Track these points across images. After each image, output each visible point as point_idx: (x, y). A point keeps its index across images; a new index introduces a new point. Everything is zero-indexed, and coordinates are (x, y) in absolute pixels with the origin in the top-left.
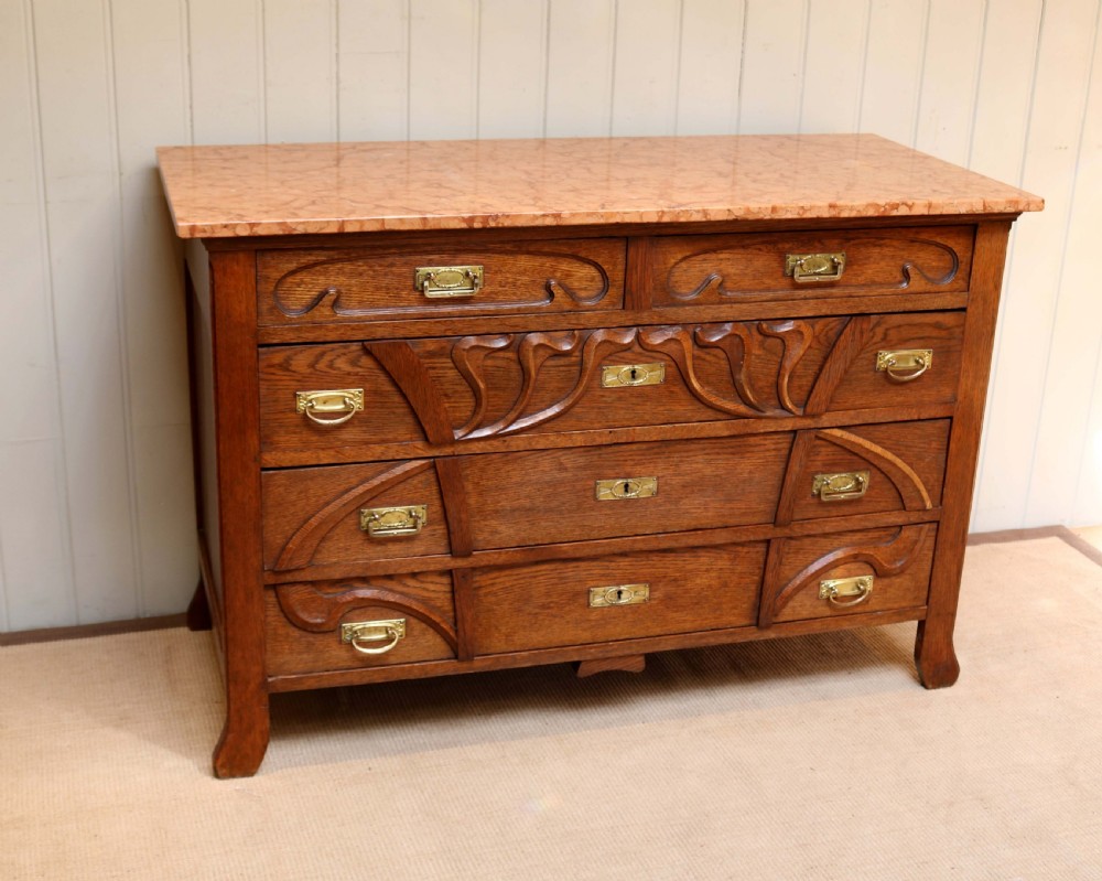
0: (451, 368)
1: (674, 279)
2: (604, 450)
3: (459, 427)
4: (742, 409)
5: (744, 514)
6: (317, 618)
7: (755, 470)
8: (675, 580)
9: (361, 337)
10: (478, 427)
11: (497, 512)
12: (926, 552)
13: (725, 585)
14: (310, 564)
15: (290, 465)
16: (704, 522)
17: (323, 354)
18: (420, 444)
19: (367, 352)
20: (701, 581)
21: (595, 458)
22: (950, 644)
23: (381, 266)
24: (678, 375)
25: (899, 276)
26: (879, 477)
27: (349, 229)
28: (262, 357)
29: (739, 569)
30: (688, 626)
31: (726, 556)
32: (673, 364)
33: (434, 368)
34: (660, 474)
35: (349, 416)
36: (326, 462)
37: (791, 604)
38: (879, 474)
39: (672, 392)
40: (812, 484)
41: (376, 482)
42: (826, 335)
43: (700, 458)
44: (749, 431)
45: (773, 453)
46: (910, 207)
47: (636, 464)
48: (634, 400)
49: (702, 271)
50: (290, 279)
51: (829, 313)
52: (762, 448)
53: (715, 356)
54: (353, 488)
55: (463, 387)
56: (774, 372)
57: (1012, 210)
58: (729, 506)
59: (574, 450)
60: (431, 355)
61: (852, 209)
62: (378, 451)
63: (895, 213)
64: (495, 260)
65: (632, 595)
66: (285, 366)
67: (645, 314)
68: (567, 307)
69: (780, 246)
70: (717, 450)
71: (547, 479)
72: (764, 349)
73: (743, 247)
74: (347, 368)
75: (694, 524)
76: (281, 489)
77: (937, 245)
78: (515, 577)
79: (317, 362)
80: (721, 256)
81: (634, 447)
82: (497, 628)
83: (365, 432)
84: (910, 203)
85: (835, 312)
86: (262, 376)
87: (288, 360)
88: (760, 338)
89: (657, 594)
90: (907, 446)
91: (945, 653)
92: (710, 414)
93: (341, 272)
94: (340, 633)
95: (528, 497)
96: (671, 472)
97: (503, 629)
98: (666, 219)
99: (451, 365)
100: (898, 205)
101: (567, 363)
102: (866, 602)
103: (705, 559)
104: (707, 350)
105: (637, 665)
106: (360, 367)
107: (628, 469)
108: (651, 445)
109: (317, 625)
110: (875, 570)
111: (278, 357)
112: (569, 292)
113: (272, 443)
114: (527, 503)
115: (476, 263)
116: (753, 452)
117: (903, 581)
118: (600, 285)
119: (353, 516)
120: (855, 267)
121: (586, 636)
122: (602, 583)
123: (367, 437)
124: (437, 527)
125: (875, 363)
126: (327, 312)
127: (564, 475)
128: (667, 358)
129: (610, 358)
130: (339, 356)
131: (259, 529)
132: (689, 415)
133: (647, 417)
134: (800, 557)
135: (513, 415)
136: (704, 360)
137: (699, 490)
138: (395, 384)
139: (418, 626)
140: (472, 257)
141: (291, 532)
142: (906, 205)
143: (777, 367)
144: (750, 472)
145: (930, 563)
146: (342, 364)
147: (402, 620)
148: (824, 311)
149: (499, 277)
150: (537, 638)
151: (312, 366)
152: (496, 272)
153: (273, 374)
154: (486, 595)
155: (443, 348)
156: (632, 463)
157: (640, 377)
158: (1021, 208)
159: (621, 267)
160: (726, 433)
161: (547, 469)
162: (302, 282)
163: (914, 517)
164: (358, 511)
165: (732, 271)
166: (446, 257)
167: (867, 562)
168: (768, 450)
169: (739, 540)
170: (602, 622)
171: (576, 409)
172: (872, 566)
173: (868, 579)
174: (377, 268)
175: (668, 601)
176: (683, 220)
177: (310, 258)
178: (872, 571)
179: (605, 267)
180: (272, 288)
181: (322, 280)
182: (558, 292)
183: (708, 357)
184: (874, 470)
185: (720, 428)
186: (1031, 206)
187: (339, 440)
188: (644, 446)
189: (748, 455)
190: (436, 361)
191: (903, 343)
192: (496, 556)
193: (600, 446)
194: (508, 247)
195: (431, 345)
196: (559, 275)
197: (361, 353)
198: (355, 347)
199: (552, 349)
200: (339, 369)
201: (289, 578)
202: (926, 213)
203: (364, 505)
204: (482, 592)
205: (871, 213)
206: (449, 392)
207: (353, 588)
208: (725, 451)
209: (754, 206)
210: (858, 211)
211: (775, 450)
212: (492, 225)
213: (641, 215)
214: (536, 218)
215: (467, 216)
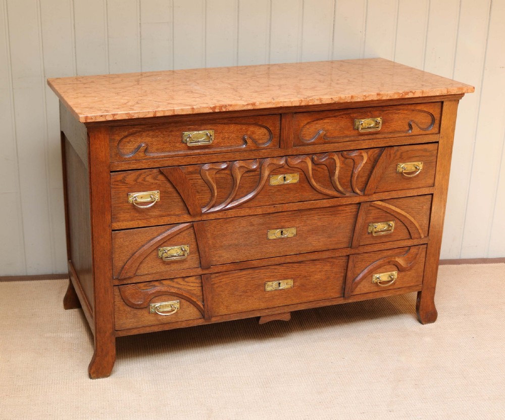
0: (200, 179)
1: (303, 133)
2: (271, 215)
3: (204, 207)
4: (335, 193)
5: (337, 243)
6: (138, 301)
7: (342, 223)
8: (305, 277)
9: (159, 166)
10: (213, 206)
11: (222, 246)
12: (421, 259)
13: (328, 278)
14: (135, 275)
15: (125, 228)
16: (318, 248)
17: (140, 175)
18: (186, 216)
19: (161, 173)
20: (318, 276)
21: (267, 219)
22: (433, 302)
23: (166, 132)
24: (305, 178)
25: (407, 128)
26: (399, 223)
27: (158, 115)
28: (112, 177)
29: (335, 270)
30: (311, 299)
31: (329, 264)
32: (302, 173)
33: (192, 179)
34: (298, 226)
35: (153, 204)
36: (143, 226)
37: (359, 286)
38: (399, 222)
39: (302, 186)
40: (368, 228)
41: (165, 235)
42: (373, 157)
43: (316, 217)
44: (339, 204)
45: (350, 214)
46: (414, 93)
47: (286, 222)
48: (285, 191)
49: (316, 129)
50: (124, 140)
51: (375, 146)
52: (345, 212)
53: (322, 168)
54: (155, 238)
55: (206, 188)
56: (350, 174)
57: (460, 93)
58: (330, 240)
59: (257, 216)
60: (191, 173)
61: (387, 96)
62: (166, 220)
63: (407, 96)
64: (220, 127)
65: (285, 285)
66: (123, 181)
67: (290, 150)
68: (253, 148)
69: (352, 115)
70: (323, 213)
71: (245, 230)
72: (345, 164)
73: (335, 117)
74: (152, 181)
75: (313, 249)
76: (122, 240)
77: (425, 112)
78: (230, 278)
79: (138, 178)
80: (325, 121)
81: (285, 213)
82: (222, 303)
83: (160, 211)
84: (414, 91)
85: (378, 146)
86: (112, 186)
87: (124, 178)
88: (343, 159)
89: (297, 284)
90: (412, 208)
91: (431, 306)
92: (321, 196)
93: (148, 136)
94: (149, 309)
95: (236, 239)
96: (302, 224)
97: (225, 303)
98: (303, 104)
99: (200, 177)
100: (408, 93)
101: (254, 175)
102: (394, 283)
103: (319, 266)
104: (318, 166)
105: (287, 317)
106: (158, 180)
107: (283, 224)
108: (293, 212)
109: (138, 305)
110: (398, 268)
111: (120, 176)
112: (255, 141)
113: (117, 218)
114: (236, 242)
115: (211, 129)
116: (340, 214)
117: (412, 273)
118: (268, 137)
119: (155, 251)
120: (386, 124)
121: (263, 305)
122: (271, 280)
123: (161, 213)
124: (194, 255)
125: (396, 169)
126: (142, 154)
127: (253, 228)
128: (300, 170)
129: (274, 172)
130: (148, 175)
131: (111, 259)
132: (310, 197)
133: (291, 199)
134: (363, 263)
135: (229, 200)
136: (317, 170)
137: (315, 233)
138: (175, 188)
139: (185, 303)
140: (209, 126)
141: (126, 260)
142: (412, 92)
143: (351, 172)
144: (339, 223)
145: (423, 264)
146: (149, 179)
147: (178, 301)
148: (373, 146)
149: (221, 135)
150: (240, 307)
151: (136, 180)
152: (220, 133)
153: (117, 185)
154: (217, 287)
155: (196, 169)
156: (284, 221)
157: (287, 180)
158: (464, 91)
159: (278, 128)
160: (328, 205)
161: (244, 225)
162: (130, 141)
163: (416, 242)
164: (157, 249)
165: (330, 128)
166: (197, 127)
167: (394, 265)
168: (347, 213)
169: (334, 256)
170: (271, 298)
171: (259, 197)
172: (396, 266)
173: (395, 273)
174: (164, 133)
175: (302, 287)
176: (311, 104)
177: (134, 129)
178: (397, 269)
179: (271, 128)
180: (116, 145)
181: (139, 140)
182: (249, 141)
183: (319, 169)
184: (397, 220)
185: (325, 203)
186: (469, 91)
187: (148, 215)
188: (290, 213)
189: (338, 215)
190: (193, 176)
191: (409, 159)
192: (221, 268)
193: (269, 214)
194: (226, 121)
195: (191, 169)
196: (249, 133)
197: (158, 173)
198: (155, 171)
199: (246, 168)
200: (148, 181)
201: (125, 282)
202: (421, 96)
203: (160, 246)
204: (216, 286)
205: (396, 97)
206: (199, 190)
207: (155, 286)
208: (327, 213)
209: (343, 96)
210: (390, 96)
211: (350, 212)
212: (224, 110)
213: (292, 102)
214: (244, 106)
215: (212, 106)
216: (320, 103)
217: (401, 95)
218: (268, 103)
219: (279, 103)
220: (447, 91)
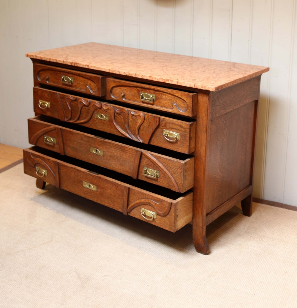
1: (113, 92)
5: (125, 171)
8: (103, 188)
10: (70, 119)
24: (112, 120)
25: (171, 107)
27: (51, 61)
29: (118, 192)
30: (106, 204)
33: (62, 101)
35: (45, 108)
37: (133, 211)
38: (163, 174)
39: (110, 124)
40: (143, 169)
42: (148, 120)
43: (113, 149)
46: (172, 81)
48: (102, 124)
49: (119, 91)
52: (128, 152)
53: (120, 117)
56: (135, 126)
60: (62, 98)
61: (156, 78)
63: (167, 82)
64: (76, 77)
65: (92, 187)
66: (37, 93)
68: (89, 93)
70: (117, 148)
72: (132, 119)
76: (31, 124)
78: (68, 170)
79: (42, 93)
80: (124, 88)
82: (64, 183)
83: (50, 113)
87: (38, 91)
88: (131, 115)
89: (99, 190)
95: (76, 145)
96: (107, 150)
97: (66, 184)
98: (111, 72)
100: (168, 80)
101: (87, 109)
104: (119, 115)
106: (49, 97)
107: (97, 146)
109: (31, 164)
111: (36, 90)
115: (72, 77)
116: (126, 152)
118: (97, 89)
119: (43, 136)
121: (83, 195)
122: (86, 181)
125: (163, 133)
127: (83, 142)
128: (109, 114)
129: (97, 110)
130: (46, 93)
133: (105, 130)
135: (76, 119)
136: (118, 117)
137: (114, 159)
138: (54, 103)
140: (72, 75)
141: (32, 135)
142: (171, 81)
144: (126, 159)
147: (47, 172)
149: (77, 82)
150: (73, 189)
152: (76, 80)
153: (35, 94)
155: (64, 97)
156: (97, 144)
157: (103, 117)
159: (100, 85)
161: (79, 139)
162: (42, 73)
168: (130, 153)
170: (86, 193)
171: (90, 122)
175: (101, 194)
176: (114, 73)
178: (156, 212)
179: (97, 84)
180: (37, 73)
181: (46, 74)
184: (161, 172)
189: (125, 153)
191: (171, 129)
195: (61, 95)
197: (49, 93)
199: (84, 104)
200: (45, 96)
203: (45, 134)
205: (161, 81)
208: (119, 149)
209: (131, 73)
210: (157, 80)
211: (132, 154)
212: (76, 65)
213: (105, 69)
214: (84, 65)
215: (71, 62)
216: (119, 74)
217: (164, 80)
218: (94, 67)
219: (99, 68)
220: (194, 86)
